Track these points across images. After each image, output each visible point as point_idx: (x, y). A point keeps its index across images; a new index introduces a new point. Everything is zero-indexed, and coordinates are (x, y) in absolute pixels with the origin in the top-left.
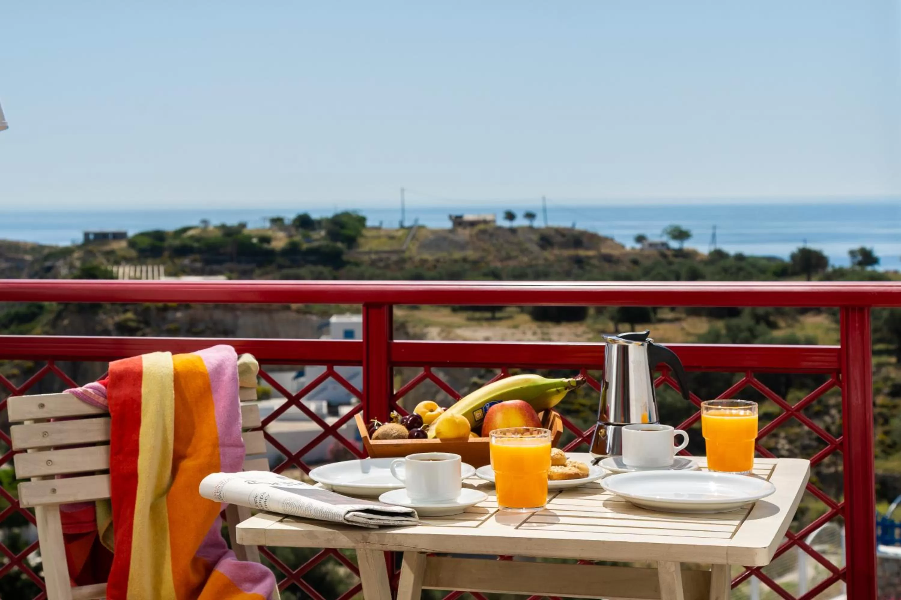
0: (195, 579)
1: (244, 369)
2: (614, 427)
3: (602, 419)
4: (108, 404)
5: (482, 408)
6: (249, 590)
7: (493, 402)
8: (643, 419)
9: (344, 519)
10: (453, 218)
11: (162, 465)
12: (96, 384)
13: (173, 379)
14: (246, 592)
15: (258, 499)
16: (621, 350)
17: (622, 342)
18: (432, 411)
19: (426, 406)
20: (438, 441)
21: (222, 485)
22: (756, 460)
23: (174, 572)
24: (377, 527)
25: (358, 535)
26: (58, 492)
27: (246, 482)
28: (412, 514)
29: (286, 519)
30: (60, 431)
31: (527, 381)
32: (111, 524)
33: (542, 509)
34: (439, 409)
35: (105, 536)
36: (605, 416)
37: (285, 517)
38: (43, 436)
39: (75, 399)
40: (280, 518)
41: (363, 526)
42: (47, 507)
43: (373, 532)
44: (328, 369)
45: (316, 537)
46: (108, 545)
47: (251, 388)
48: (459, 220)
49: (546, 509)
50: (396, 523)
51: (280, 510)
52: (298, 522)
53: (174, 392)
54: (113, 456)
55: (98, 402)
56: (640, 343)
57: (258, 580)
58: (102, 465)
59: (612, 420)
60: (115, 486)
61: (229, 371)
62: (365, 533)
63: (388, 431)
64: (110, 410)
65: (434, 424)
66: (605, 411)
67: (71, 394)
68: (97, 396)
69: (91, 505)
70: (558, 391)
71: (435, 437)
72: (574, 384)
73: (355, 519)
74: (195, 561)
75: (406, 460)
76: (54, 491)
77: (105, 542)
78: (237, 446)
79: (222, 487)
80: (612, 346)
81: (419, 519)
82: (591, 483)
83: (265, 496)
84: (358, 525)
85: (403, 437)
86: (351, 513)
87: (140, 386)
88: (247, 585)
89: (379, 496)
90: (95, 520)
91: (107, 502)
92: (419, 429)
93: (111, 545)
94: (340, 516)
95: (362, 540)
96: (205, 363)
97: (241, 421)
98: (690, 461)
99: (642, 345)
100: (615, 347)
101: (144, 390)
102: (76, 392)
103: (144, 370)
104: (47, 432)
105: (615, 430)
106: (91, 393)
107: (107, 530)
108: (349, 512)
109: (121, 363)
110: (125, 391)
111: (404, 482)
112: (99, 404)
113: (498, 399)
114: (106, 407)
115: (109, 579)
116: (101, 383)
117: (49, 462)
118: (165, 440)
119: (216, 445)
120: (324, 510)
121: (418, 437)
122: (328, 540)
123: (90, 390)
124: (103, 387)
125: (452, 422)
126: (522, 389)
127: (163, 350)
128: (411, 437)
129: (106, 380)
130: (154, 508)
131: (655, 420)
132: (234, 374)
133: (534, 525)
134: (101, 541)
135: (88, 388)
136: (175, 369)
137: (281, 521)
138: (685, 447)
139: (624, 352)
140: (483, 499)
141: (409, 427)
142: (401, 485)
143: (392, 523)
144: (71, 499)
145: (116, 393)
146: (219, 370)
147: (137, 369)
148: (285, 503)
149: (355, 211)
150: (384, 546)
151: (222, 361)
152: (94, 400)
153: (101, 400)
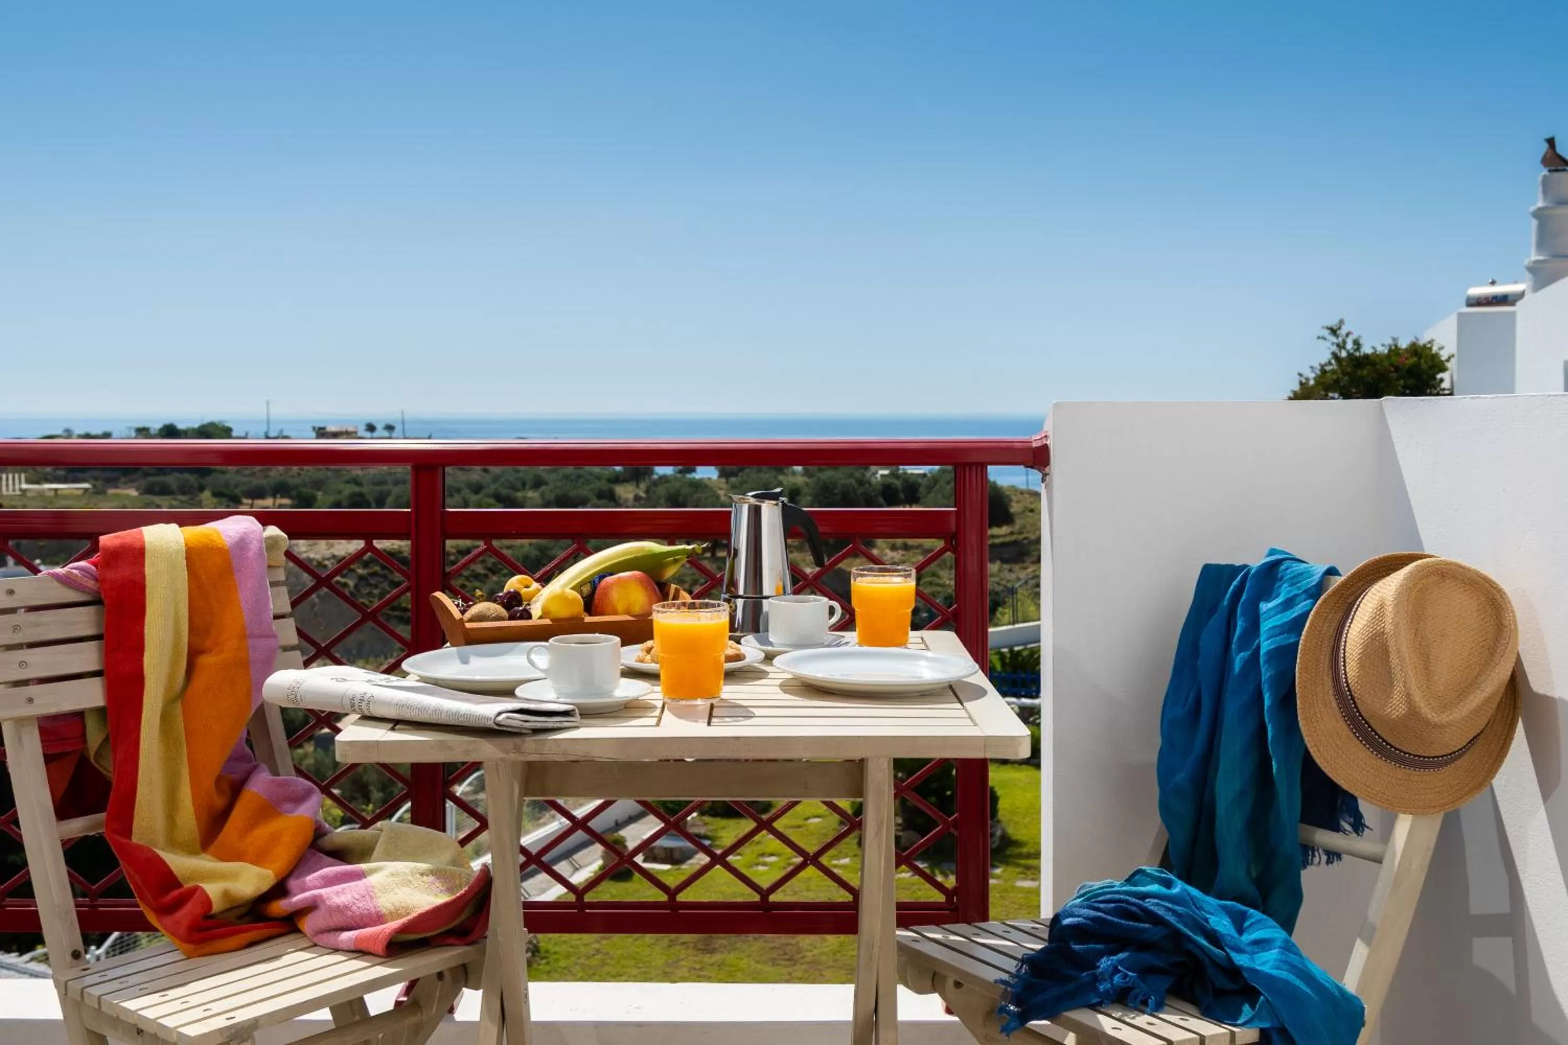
0: (220, 802)
1: (272, 543)
2: (743, 600)
3: (728, 591)
4: (99, 588)
5: (590, 582)
6: (292, 812)
7: (602, 575)
8: (777, 590)
9: (495, 723)
10: (317, 429)
11: (174, 664)
12: (82, 563)
13: (184, 555)
14: (287, 814)
15: (356, 702)
16: (753, 510)
17: (753, 501)
18: (527, 587)
19: (520, 582)
20: (547, 621)
21: (298, 685)
22: (912, 634)
23: (194, 795)
24: (530, 732)
25: (508, 742)
26: (36, 701)
27: (332, 679)
28: (572, 713)
29: (398, 727)
30: (36, 625)
31: (642, 549)
32: (106, 739)
33: (718, 699)
34: (535, 585)
35: (98, 754)
36: (733, 589)
37: (396, 723)
38: (14, 632)
39: (56, 584)
40: (391, 725)
41: (515, 730)
42: (20, 722)
43: (528, 739)
44: (367, 544)
45: (450, 748)
46: (101, 766)
47: (279, 567)
48: (321, 431)
49: (722, 699)
50: (556, 725)
51: (391, 713)
52: (418, 730)
53: (186, 572)
54: (108, 654)
55: (86, 587)
56: (774, 502)
57: (300, 799)
58: (94, 666)
59: (741, 592)
60: (111, 692)
61: (254, 547)
62: (518, 740)
63: (484, 611)
64: (103, 596)
65: (535, 602)
66: (733, 583)
67: (50, 578)
68: (86, 579)
69: (79, 716)
70: (676, 561)
71: (541, 618)
72: (700, 551)
73: (510, 722)
74: (219, 779)
75: (551, 644)
76: (30, 700)
77: (97, 762)
78: (268, 637)
79: (298, 688)
80: (741, 507)
81: (581, 718)
82: (748, 666)
83: (366, 697)
84: (509, 729)
85: (502, 619)
86: (504, 716)
87: (143, 566)
88: (288, 806)
89: (514, 690)
90: (84, 735)
91: (100, 711)
92: (521, 608)
93: (107, 767)
94: (488, 719)
95: (515, 749)
96: (223, 536)
97: (272, 607)
98: (843, 637)
99: (777, 505)
100: (745, 508)
101: (148, 570)
102: (57, 574)
103: (147, 546)
104: (19, 626)
105: (745, 602)
106: (77, 576)
107: (102, 745)
108: (500, 714)
109: (116, 538)
110: (123, 572)
111: (543, 671)
112: (87, 590)
113: (609, 572)
114: (98, 592)
115: (108, 807)
116: (88, 562)
117: (23, 664)
118: (177, 633)
119: (243, 636)
120: (462, 712)
121: (521, 618)
122: (467, 752)
123: (75, 571)
124: (93, 568)
125: (561, 598)
126: (636, 559)
127: (168, 521)
128: (512, 618)
129: (95, 558)
130: (166, 717)
131: (790, 592)
132: (260, 549)
133: (727, 719)
134: (92, 761)
135: (72, 569)
136: (186, 545)
137: (393, 729)
138: (837, 620)
139: (756, 513)
140: (649, 691)
141: (507, 607)
142: (541, 675)
143: (550, 725)
144: (53, 710)
145: (110, 575)
146: (242, 543)
147: (137, 544)
148: (400, 705)
149: (220, 422)
150: (543, 756)
151: (244, 533)
152: (81, 584)
153: (91, 584)
